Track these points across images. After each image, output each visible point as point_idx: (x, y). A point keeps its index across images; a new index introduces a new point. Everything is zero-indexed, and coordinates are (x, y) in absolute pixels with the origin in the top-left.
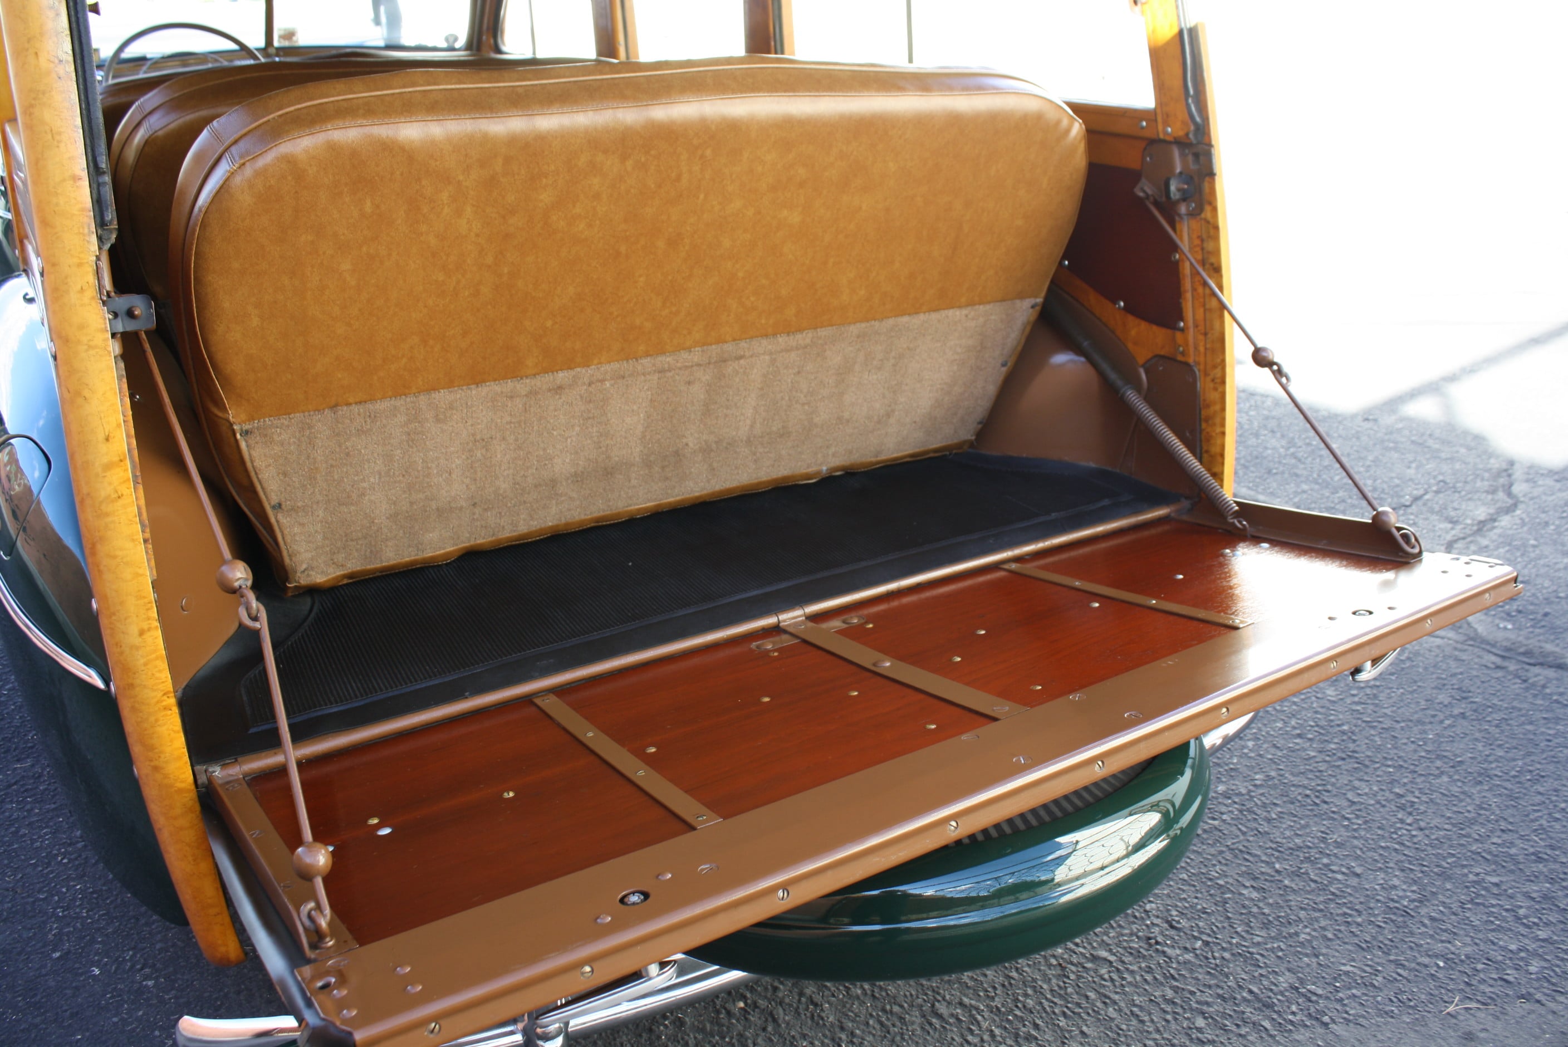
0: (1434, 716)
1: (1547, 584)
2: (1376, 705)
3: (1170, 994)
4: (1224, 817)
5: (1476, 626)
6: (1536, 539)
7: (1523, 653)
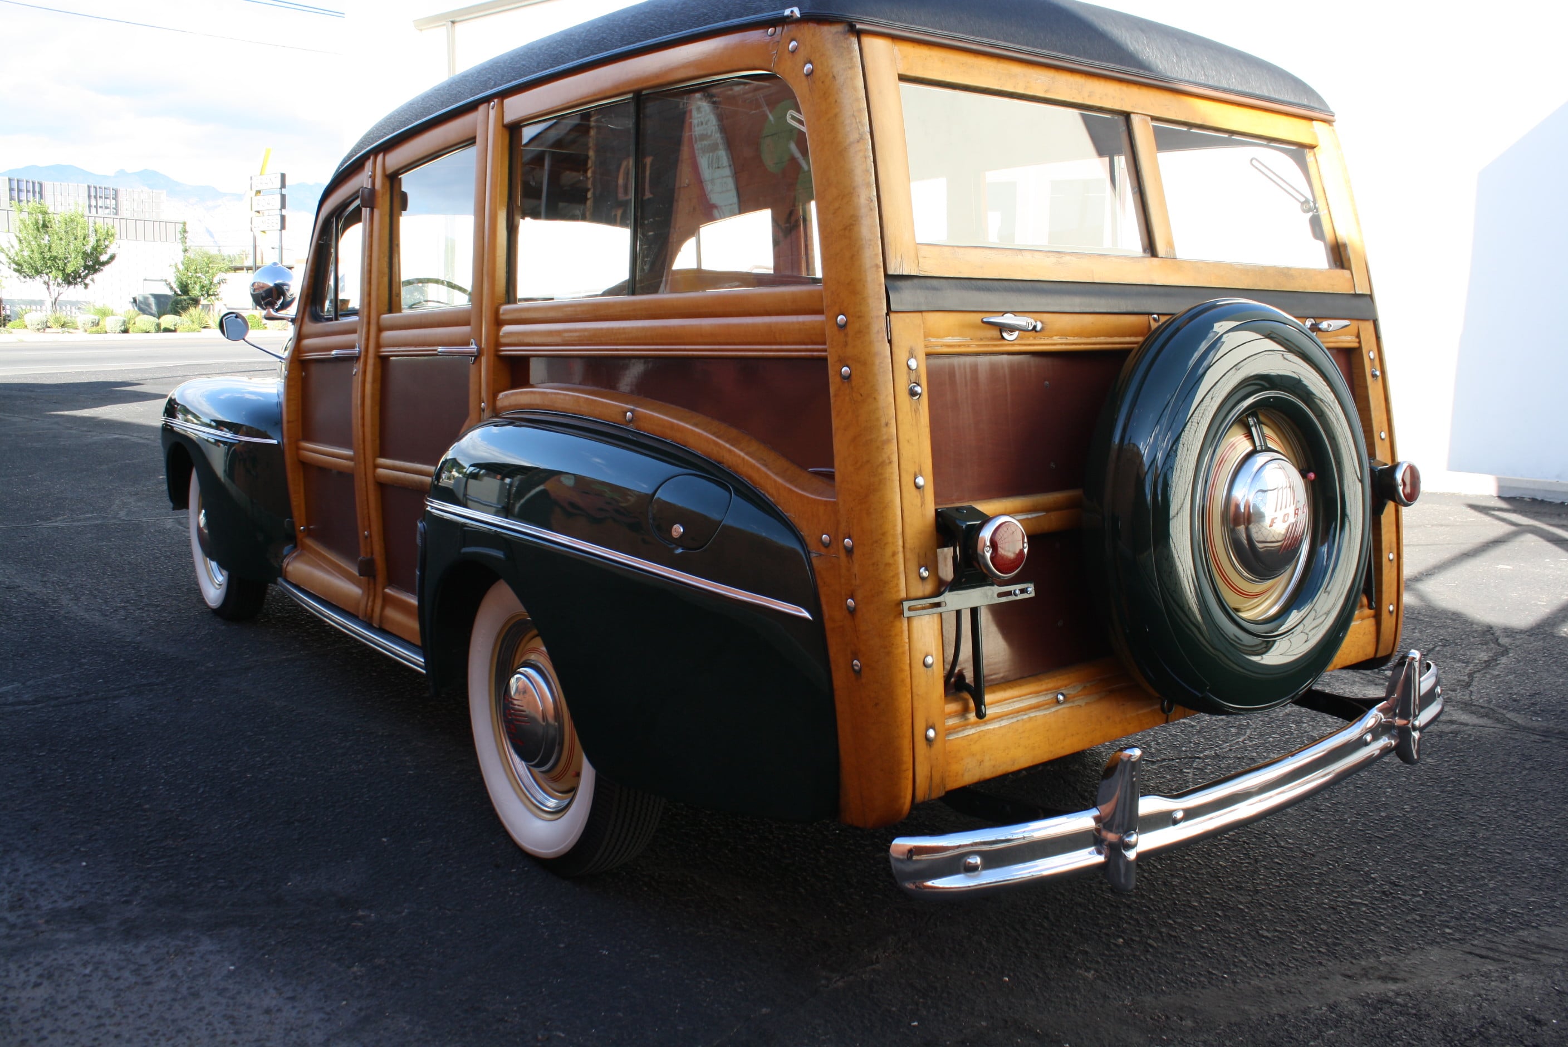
0: (1513, 769)
1: (1554, 694)
2: (1468, 766)
3: (1418, 918)
4: (1395, 828)
6: (1532, 669)
7: (1560, 733)
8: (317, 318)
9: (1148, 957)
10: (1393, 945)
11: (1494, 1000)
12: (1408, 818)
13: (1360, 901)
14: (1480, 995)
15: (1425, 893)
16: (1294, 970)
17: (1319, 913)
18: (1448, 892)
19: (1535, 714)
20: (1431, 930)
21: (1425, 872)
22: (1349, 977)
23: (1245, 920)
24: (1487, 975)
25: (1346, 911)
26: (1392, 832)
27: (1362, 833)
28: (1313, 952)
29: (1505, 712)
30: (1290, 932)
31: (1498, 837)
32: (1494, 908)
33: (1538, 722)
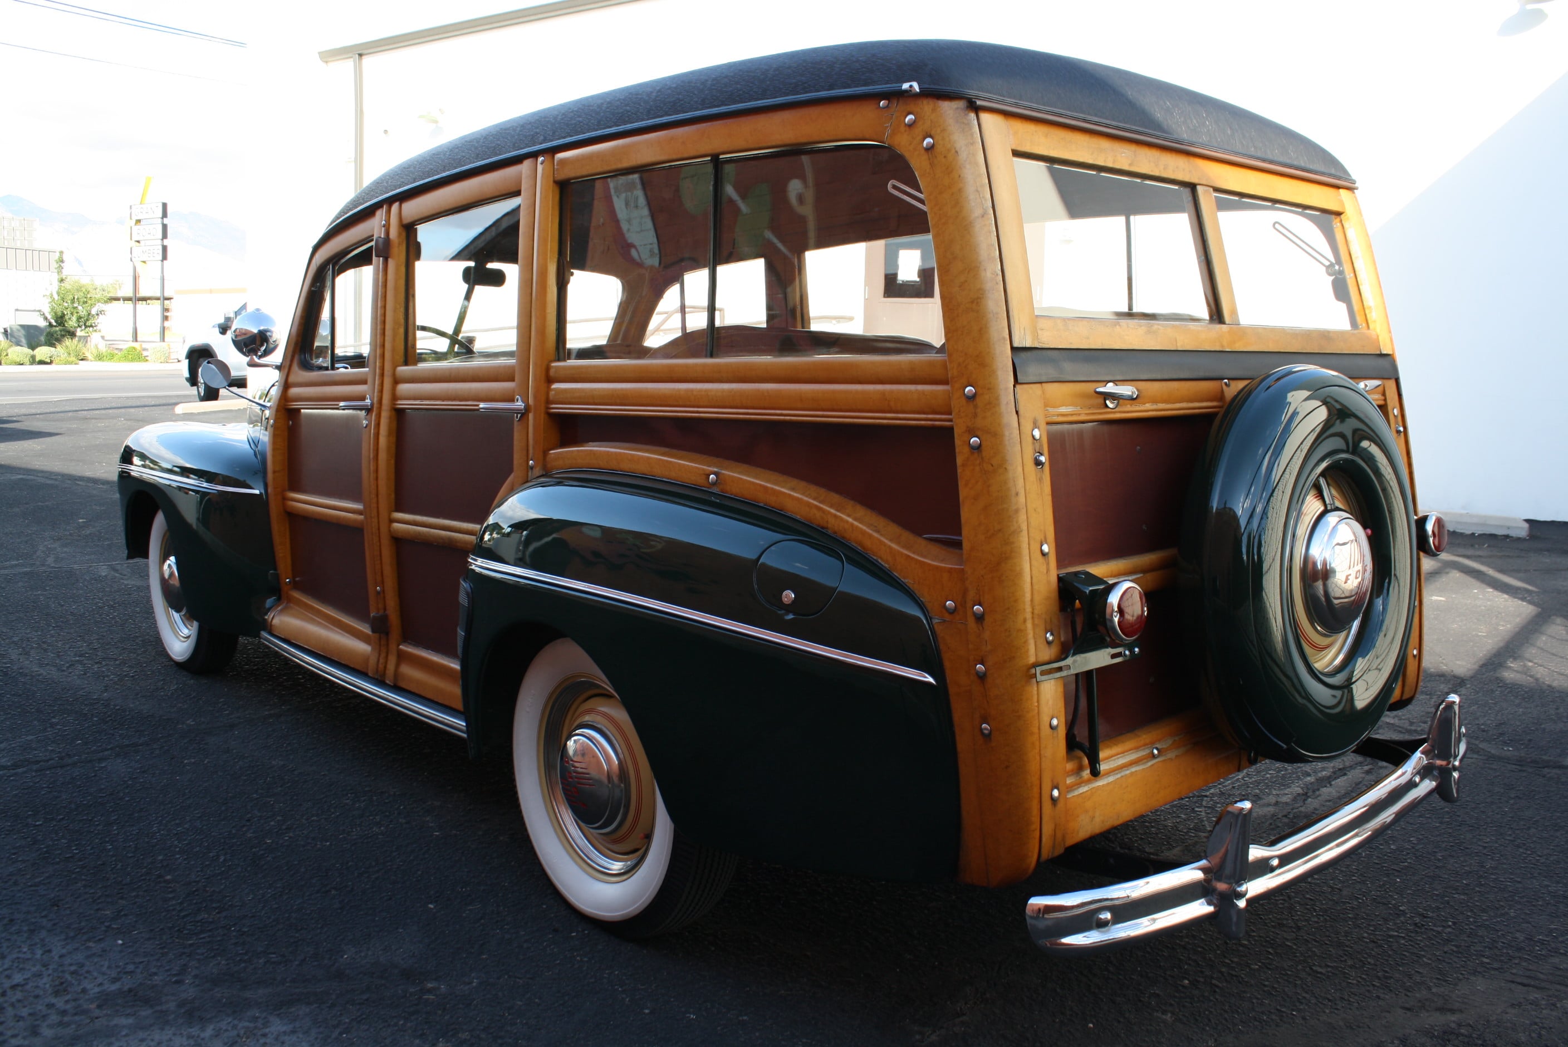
1: (1518, 723)
3: (1455, 949)
4: (1409, 861)
5: (1489, 750)
7: (1531, 762)
8: (307, 366)
9: (1217, 997)
10: (1439, 977)
11: (1551, 1028)
12: (1417, 850)
13: (1396, 934)
14: (1536, 1024)
15: (1454, 923)
16: (1356, 1004)
17: (1362, 948)
18: (1475, 922)
19: (1505, 743)
20: (1469, 960)
21: (1448, 903)
22: (1408, 1009)
23: (1296, 956)
24: (1535, 1003)
25: (1386, 944)
26: (1406, 864)
27: (1379, 866)
28: (1368, 985)
29: (1477, 742)
30: (1341, 967)
31: (1505, 866)
32: (1520, 936)
33: (1509, 750)
